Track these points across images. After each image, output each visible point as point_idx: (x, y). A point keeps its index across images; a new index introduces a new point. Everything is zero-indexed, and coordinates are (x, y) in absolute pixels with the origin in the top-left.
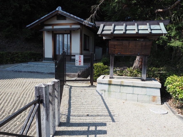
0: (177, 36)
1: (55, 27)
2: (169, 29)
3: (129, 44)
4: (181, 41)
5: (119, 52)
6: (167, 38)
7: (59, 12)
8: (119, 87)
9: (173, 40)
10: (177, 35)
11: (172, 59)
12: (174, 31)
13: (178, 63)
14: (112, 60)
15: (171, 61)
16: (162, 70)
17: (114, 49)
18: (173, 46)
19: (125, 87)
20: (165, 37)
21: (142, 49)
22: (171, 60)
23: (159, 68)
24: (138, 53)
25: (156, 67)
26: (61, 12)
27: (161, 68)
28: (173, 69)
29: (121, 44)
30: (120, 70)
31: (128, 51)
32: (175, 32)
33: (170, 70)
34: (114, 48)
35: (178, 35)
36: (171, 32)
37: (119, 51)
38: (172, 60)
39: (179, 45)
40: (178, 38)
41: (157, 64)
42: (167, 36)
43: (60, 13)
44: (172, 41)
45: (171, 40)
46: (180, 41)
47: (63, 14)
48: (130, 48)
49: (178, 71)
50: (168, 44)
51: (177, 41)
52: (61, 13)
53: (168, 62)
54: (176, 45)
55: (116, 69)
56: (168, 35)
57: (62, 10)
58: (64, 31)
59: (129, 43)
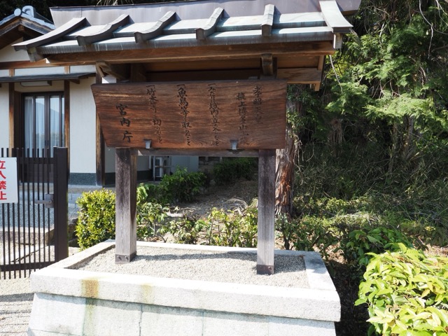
0: (400, 77)
1: (20, 72)
2: (368, 53)
3: (183, 101)
4: (418, 93)
5: (146, 140)
6: (365, 88)
7: (24, 23)
8: (137, 313)
9: (386, 94)
10: (399, 72)
11: (390, 169)
12: (390, 60)
13: (410, 182)
14: (122, 179)
15: (387, 174)
16: (360, 208)
17: (125, 125)
18: (387, 118)
19: (165, 317)
20: (358, 83)
21: (243, 120)
22: (386, 171)
23: (349, 200)
24: (232, 141)
25: (340, 196)
26: (29, 20)
27: (357, 201)
28: (395, 203)
29: (148, 97)
30: (184, 217)
31: (187, 133)
32: (392, 63)
33: (385, 208)
34: (124, 121)
35: (403, 73)
36: (377, 63)
37: (146, 136)
38: (390, 173)
39: (413, 111)
40: (404, 83)
41: (343, 184)
42: (364, 82)
43: (28, 24)
44: (384, 99)
45: (378, 95)
46: (413, 96)
47: (37, 28)
48: (192, 119)
49: (412, 210)
50: (370, 107)
51: (404, 96)
52: (32, 25)
53: (377, 178)
54: (401, 112)
55: (169, 214)
56: (368, 74)
57: (36, 16)
58: (46, 83)
59: (183, 93)
